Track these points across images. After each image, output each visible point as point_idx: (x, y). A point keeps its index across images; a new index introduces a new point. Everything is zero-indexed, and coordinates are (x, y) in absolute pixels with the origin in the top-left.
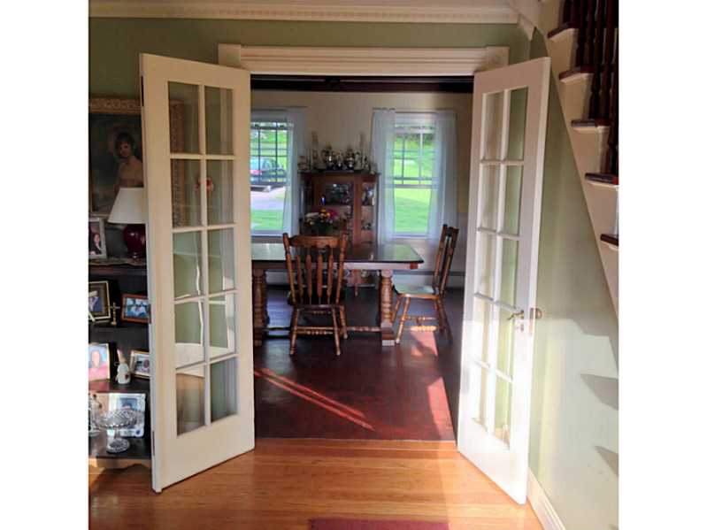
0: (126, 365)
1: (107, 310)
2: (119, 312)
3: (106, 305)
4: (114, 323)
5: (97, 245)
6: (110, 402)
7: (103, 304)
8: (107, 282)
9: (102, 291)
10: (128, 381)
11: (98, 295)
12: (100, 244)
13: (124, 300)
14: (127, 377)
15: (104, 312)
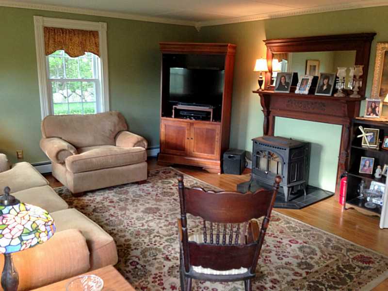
0: (381, 170)
1: (376, 142)
2: (381, 144)
3: (376, 140)
4: (378, 149)
5: (377, 112)
6: (371, 186)
7: (375, 139)
8: (378, 130)
9: (376, 133)
10: (380, 177)
11: (374, 135)
12: (378, 112)
13: (385, 139)
14: (380, 175)
15: (374, 143)
